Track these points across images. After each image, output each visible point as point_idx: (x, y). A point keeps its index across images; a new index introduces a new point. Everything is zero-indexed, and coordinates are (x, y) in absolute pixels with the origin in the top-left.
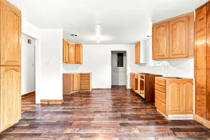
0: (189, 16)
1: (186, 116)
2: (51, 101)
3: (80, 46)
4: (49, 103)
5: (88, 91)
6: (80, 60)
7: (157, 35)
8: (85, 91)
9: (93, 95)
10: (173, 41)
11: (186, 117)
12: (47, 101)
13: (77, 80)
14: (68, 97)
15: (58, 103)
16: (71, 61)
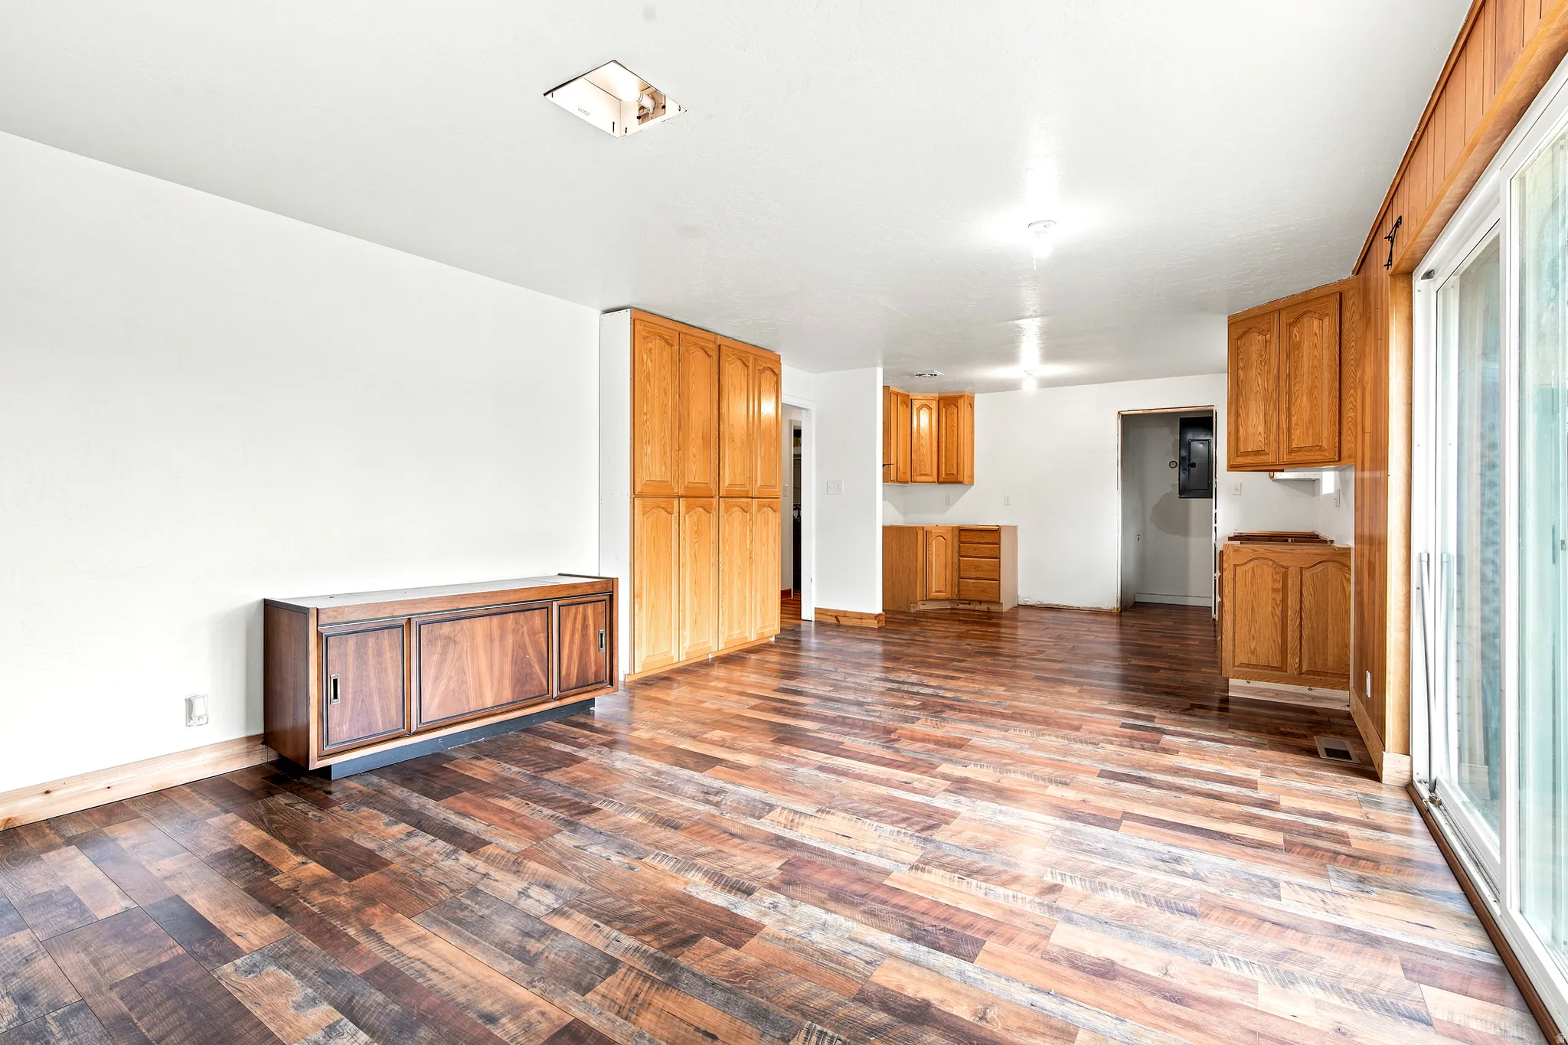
0: (1341, 294)
1: (1310, 693)
2: (845, 614)
3: (961, 402)
4: (838, 621)
5: (993, 608)
6: (961, 468)
7: (1241, 365)
8: (978, 607)
9: (1004, 622)
10: (1289, 393)
11: (1314, 698)
12: (834, 614)
13: (943, 555)
14: (900, 617)
15: (867, 623)
16: (922, 475)
